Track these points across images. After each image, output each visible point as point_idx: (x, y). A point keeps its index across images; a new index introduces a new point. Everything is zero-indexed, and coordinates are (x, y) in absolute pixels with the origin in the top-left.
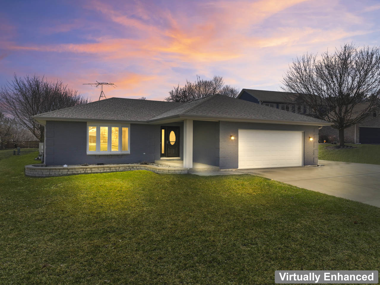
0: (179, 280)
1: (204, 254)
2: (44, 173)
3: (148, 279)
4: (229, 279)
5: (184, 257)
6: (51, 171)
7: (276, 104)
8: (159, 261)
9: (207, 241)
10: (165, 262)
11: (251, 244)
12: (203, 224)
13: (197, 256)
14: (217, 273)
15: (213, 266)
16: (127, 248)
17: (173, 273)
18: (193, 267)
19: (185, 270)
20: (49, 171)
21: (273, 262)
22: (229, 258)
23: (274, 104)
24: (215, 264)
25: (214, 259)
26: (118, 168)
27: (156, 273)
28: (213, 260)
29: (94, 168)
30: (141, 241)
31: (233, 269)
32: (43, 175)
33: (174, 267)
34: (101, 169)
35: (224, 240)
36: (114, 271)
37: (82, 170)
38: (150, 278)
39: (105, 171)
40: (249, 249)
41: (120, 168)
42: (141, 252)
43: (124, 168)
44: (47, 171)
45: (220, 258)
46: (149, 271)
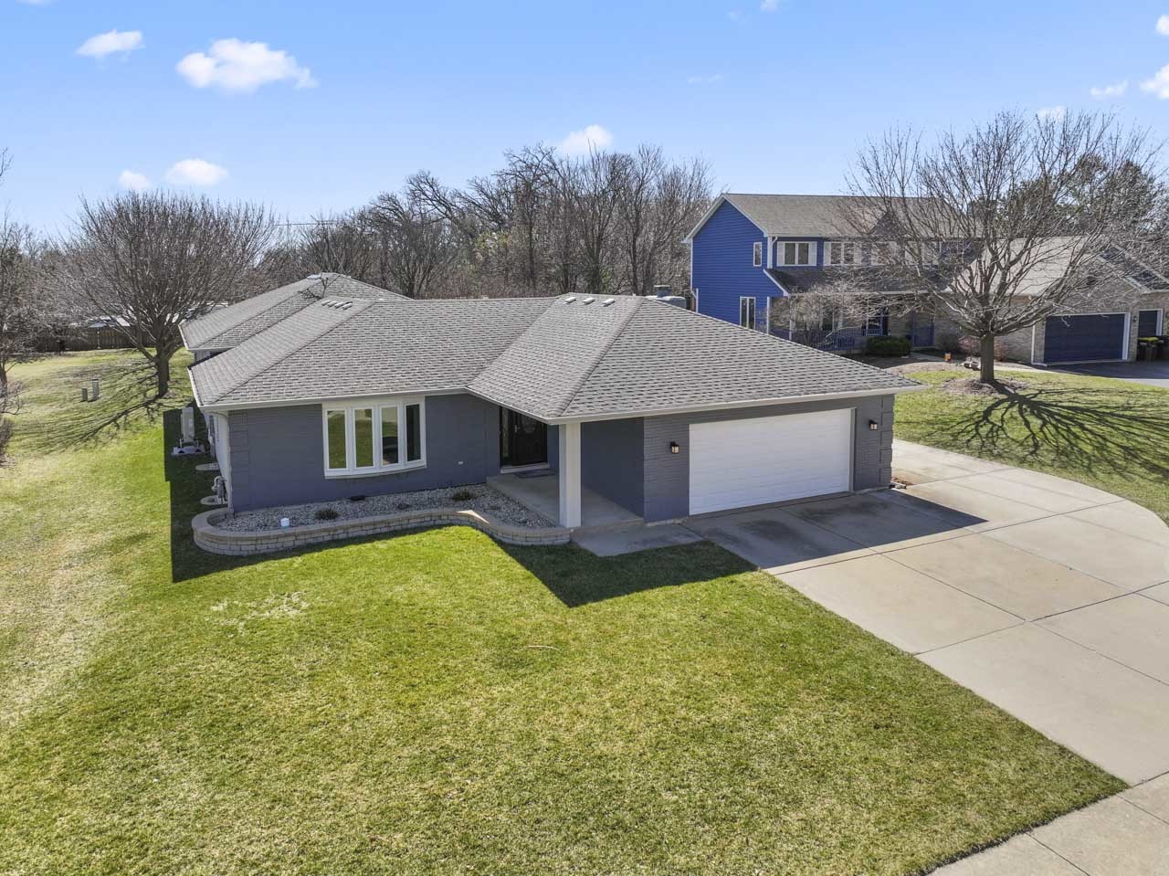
0: (568, 862)
1: (604, 810)
2: (243, 548)
3: (524, 860)
4: (639, 861)
5: (574, 818)
6: (259, 542)
7: (816, 243)
8: (537, 826)
9: (609, 781)
10: (545, 829)
11: (681, 787)
12: (604, 736)
13: (592, 814)
14: (622, 850)
15: (617, 836)
16: (482, 798)
17: (559, 849)
18: (587, 838)
19: (575, 844)
20: (254, 542)
21: (707, 827)
22: (642, 819)
23: (810, 243)
24: (620, 832)
25: (619, 822)
26: (406, 522)
27: (534, 851)
28: (617, 824)
29: (354, 526)
30: (502, 783)
31: (646, 841)
32: (242, 553)
33: (560, 838)
34: (367, 528)
35: (636, 778)
36: (474, 847)
37: (327, 534)
38: (528, 861)
39: (378, 531)
40: (675, 798)
41: (411, 521)
42: (505, 808)
43: (419, 520)
44: (249, 543)
45: (628, 818)
46: (524, 847)
